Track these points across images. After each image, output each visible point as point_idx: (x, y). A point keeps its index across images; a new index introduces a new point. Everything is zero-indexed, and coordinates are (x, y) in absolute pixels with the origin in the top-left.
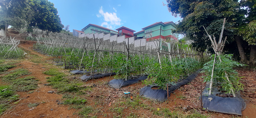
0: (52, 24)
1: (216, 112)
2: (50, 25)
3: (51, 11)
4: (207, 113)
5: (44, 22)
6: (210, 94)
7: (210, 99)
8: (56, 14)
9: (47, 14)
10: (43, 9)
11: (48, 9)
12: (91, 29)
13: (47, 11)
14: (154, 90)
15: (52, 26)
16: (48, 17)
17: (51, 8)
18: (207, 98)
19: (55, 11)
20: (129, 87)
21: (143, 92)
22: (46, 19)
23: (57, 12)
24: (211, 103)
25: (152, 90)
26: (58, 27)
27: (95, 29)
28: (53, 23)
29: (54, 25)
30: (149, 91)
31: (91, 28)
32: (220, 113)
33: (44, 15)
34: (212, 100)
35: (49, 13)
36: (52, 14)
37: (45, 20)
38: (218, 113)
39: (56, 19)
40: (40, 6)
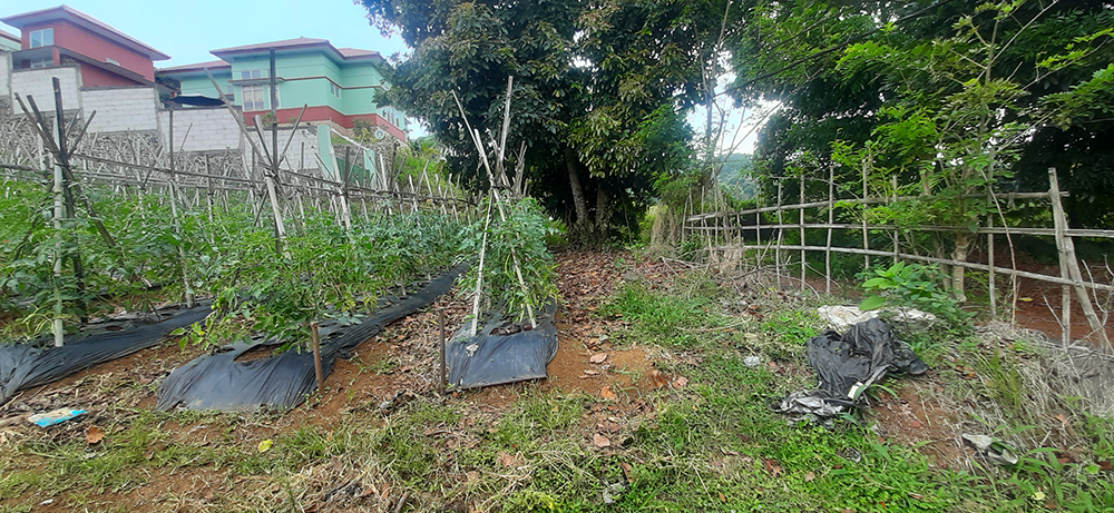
1: (483, 387)
4: (460, 397)
6: (473, 332)
7: (472, 348)
14: (249, 364)
18: (464, 348)
20: (78, 383)
21: (179, 387)
24: (473, 362)
25: (240, 367)
30: (224, 375)
32: (494, 386)
34: (475, 353)
38: (489, 387)
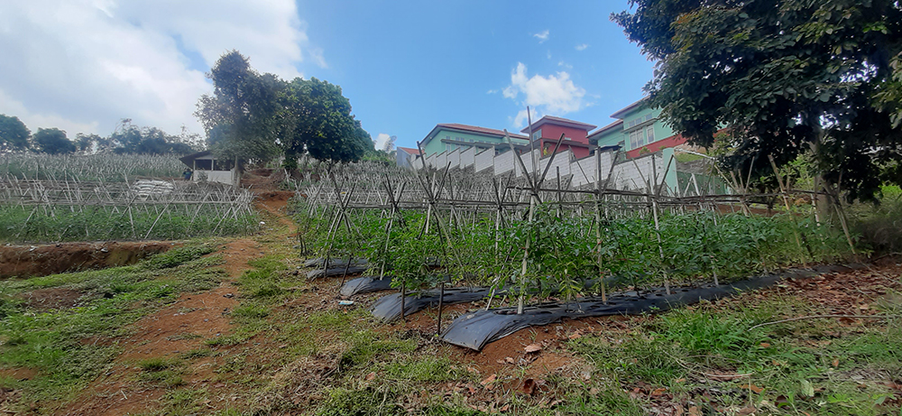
0: (336, 142)
2: (333, 144)
3: (335, 107)
5: (317, 140)
8: (346, 115)
9: (325, 119)
10: (316, 105)
11: (327, 103)
12: (443, 141)
13: (325, 109)
15: (338, 147)
16: (327, 125)
17: (333, 100)
19: (343, 106)
22: (324, 130)
23: (349, 108)
26: (353, 147)
27: (453, 137)
28: (339, 139)
29: (341, 142)
31: (443, 135)
33: (318, 123)
35: (328, 115)
36: (336, 117)
37: (321, 134)
39: (346, 128)
40: (311, 100)
